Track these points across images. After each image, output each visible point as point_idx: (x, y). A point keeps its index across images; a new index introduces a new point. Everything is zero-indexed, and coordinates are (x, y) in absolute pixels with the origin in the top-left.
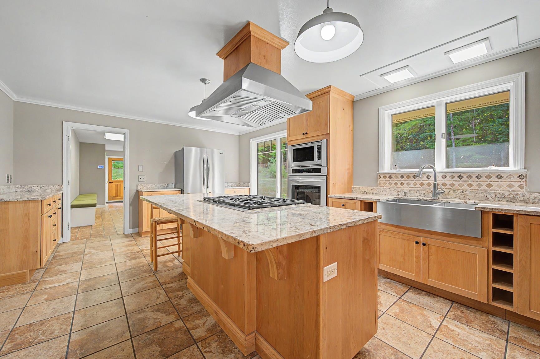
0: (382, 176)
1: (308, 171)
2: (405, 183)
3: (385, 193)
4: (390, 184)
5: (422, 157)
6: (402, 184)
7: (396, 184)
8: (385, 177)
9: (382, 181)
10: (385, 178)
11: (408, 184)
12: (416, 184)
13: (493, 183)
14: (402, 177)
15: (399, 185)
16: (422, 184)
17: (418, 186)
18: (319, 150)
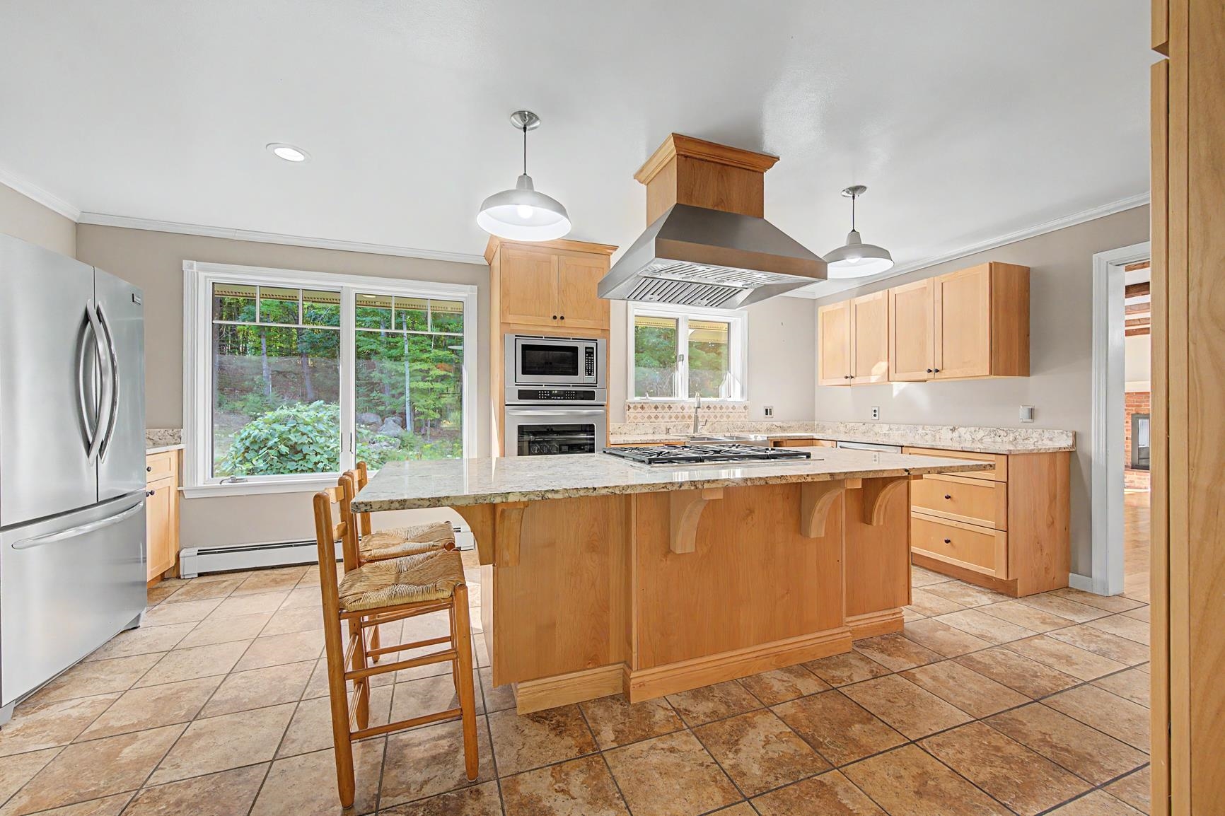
0: (632, 406)
1: (564, 395)
2: (660, 415)
3: (638, 432)
4: (643, 417)
5: (657, 373)
6: (656, 417)
7: (649, 417)
8: (635, 408)
9: (632, 413)
10: (636, 410)
11: (663, 417)
12: (670, 417)
13: (730, 414)
14: (656, 408)
15: (653, 419)
16: (677, 417)
17: (673, 419)
18: (590, 356)
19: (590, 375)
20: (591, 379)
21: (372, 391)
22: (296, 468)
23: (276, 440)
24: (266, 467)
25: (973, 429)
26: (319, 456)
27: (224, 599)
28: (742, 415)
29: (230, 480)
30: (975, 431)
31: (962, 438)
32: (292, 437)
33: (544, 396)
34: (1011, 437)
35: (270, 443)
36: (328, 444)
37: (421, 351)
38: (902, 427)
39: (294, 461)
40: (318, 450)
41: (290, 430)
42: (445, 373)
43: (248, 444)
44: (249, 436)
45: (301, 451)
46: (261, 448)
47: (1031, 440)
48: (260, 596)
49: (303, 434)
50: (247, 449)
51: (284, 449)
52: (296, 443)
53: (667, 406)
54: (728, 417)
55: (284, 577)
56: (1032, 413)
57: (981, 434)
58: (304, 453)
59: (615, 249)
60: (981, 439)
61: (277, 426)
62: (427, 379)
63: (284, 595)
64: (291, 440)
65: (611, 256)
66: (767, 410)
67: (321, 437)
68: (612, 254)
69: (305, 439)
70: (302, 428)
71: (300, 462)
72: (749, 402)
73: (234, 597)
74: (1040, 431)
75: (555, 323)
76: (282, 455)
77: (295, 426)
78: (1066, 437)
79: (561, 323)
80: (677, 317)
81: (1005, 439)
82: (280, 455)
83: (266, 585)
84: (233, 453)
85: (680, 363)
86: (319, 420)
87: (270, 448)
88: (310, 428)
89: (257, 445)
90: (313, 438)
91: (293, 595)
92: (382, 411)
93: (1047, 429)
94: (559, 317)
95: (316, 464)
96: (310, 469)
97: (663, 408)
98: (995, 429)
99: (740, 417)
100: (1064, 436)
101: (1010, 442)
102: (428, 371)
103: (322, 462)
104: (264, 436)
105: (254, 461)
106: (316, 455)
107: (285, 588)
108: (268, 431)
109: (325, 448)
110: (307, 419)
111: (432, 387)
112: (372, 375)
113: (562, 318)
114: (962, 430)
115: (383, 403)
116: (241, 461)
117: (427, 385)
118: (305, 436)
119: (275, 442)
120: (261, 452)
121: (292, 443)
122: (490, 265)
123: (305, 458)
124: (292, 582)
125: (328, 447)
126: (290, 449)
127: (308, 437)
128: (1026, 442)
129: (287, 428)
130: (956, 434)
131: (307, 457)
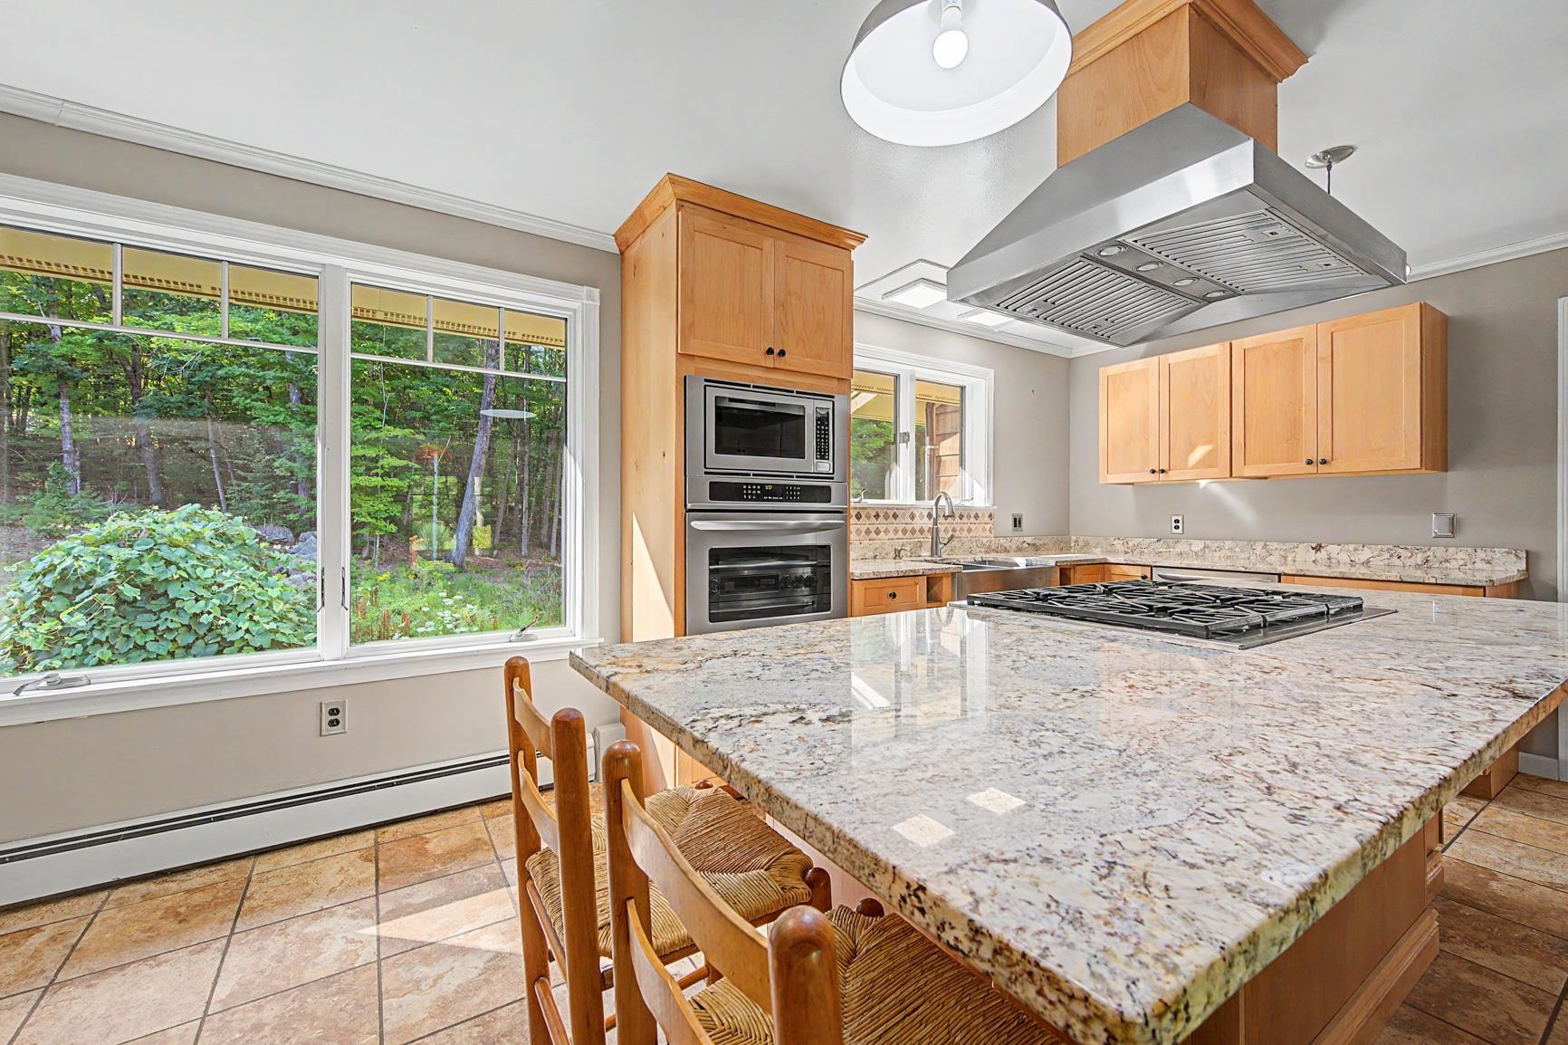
1: (783, 493)
2: (882, 528)
6: (878, 532)
7: (868, 532)
11: (886, 531)
12: (896, 531)
13: (972, 526)
14: (877, 516)
15: (873, 535)
16: (904, 532)
17: (900, 535)
18: (822, 424)
19: (823, 457)
20: (825, 466)
21: (275, 490)
22: (154, 625)
23: (113, 575)
24: (90, 626)
25: (1351, 547)
26: (202, 603)
27: (36, 994)
28: (988, 527)
29: (44, 684)
30: (1356, 550)
31: (1334, 561)
32: (145, 568)
33: (752, 495)
34: (1419, 558)
35: (99, 582)
36: (219, 580)
37: (364, 427)
38: (1228, 544)
39: (150, 612)
40: (201, 592)
41: (141, 556)
42: (405, 462)
43: (48, 582)
44: (53, 567)
45: (165, 594)
46: (78, 591)
47: (1454, 562)
48: (145, 969)
49: (168, 563)
50: (46, 593)
51: (130, 592)
52: (153, 580)
53: (891, 513)
54: (969, 530)
55: (198, 898)
56: (1454, 526)
57: (1365, 554)
58: (171, 597)
59: (861, 241)
60: (1368, 561)
61: (110, 549)
62: (375, 471)
63: (210, 959)
64: (144, 575)
65: (853, 252)
66: (1015, 519)
67: (205, 568)
68: (854, 247)
69: (173, 572)
70: (165, 552)
71: (164, 615)
72: (996, 508)
73: (65, 983)
74: (1470, 550)
75: (769, 361)
76: (124, 602)
77: (151, 549)
78: (1515, 559)
79: (780, 363)
80: (897, 372)
81: (1408, 562)
82: (121, 601)
83: (151, 934)
84: (16, 602)
85: (902, 446)
86: (198, 538)
87: (101, 590)
88: (181, 552)
89: (70, 585)
90: (189, 570)
91: (236, 958)
92: (295, 522)
93: (1482, 548)
94: (776, 351)
95: (196, 616)
96: (183, 625)
97: (887, 517)
98: (1391, 547)
99: (984, 529)
100: (1513, 557)
101: (1418, 566)
102: (376, 460)
103: (209, 613)
104: (86, 568)
105: (64, 617)
106: (197, 600)
107: (207, 934)
108: (93, 560)
109: (215, 588)
110: (176, 537)
111: (384, 483)
112: (276, 464)
113: (782, 353)
114: (1334, 549)
115: (296, 509)
116: (32, 616)
117: (377, 481)
118: (173, 568)
119: (111, 580)
120: (78, 598)
121: (147, 580)
122: (622, 253)
123: (173, 606)
124: (223, 912)
125: (220, 585)
126: (142, 591)
127: (179, 568)
128: (1445, 565)
129: (134, 553)
130: (1323, 554)
131: (178, 604)
